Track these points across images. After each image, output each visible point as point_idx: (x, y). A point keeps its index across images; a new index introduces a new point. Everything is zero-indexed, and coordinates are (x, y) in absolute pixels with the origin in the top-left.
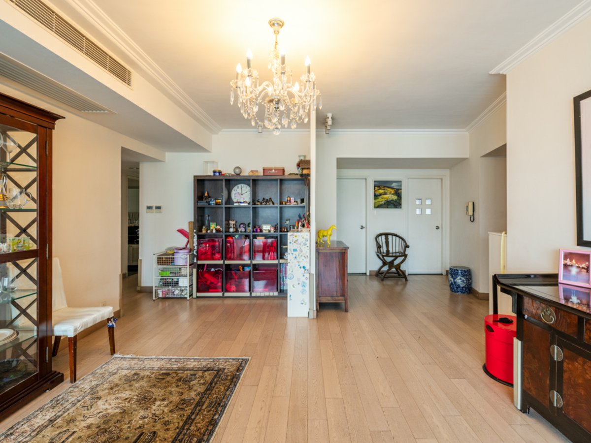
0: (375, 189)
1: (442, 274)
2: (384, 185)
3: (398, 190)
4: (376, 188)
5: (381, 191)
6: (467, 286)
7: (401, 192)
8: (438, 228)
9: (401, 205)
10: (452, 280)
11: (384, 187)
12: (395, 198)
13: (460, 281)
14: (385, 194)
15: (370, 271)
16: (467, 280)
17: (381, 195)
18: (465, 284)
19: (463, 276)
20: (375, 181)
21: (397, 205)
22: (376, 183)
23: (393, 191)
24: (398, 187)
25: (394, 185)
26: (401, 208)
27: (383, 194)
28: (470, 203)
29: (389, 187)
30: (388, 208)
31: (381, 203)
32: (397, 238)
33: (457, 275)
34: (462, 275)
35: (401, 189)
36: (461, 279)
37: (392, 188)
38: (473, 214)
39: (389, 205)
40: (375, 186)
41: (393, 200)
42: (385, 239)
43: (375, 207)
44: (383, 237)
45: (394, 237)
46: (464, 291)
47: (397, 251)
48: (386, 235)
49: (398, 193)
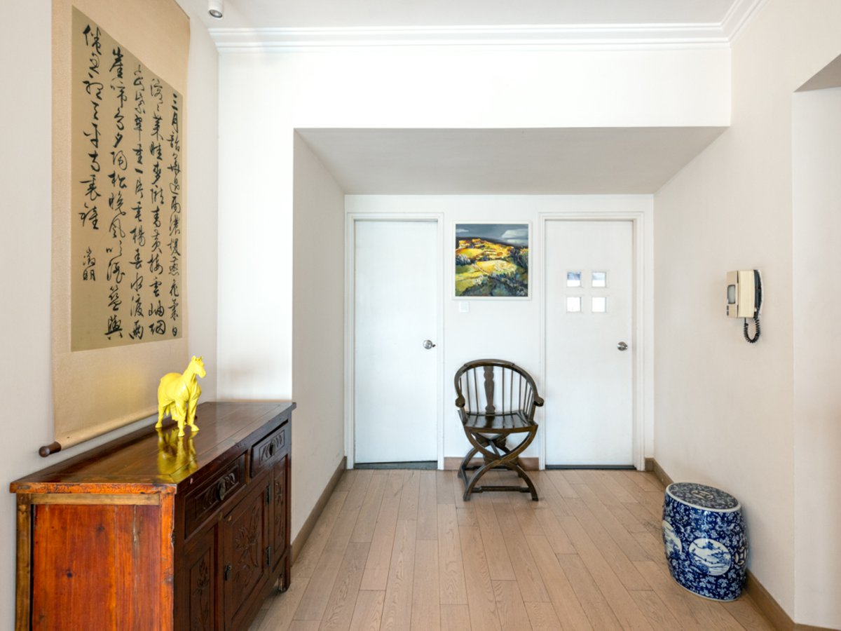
0: (457, 245)
1: (632, 468)
2: (482, 236)
3: (518, 248)
4: (461, 242)
5: (475, 252)
6: (732, 575)
7: (527, 255)
8: (623, 347)
9: (526, 286)
10: (678, 541)
11: (483, 240)
12: (511, 268)
13: (705, 551)
14: (485, 258)
15: (446, 459)
16: (735, 550)
17: (473, 261)
18: (727, 568)
19: (721, 537)
20: (458, 226)
21: (515, 288)
22: (461, 230)
23: (505, 252)
24: (518, 242)
25: (508, 236)
26: (526, 295)
27: (480, 260)
28: (742, 275)
29: (495, 242)
30: (492, 295)
31: (474, 282)
32: (517, 375)
33: (698, 528)
34: (714, 534)
35: (527, 247)
36: (710, 546)
37: (505, 245)
38: (756, 314)
39: (495, 287)
40: (458, 239)
41: (505, 276)
42: (485, 375)
43: (458, 294)
44: (480, 371)
45: (508, 371)
46: (722, 592)
47: (515, 408)
48: (488, 365)
49: (518, 257)
